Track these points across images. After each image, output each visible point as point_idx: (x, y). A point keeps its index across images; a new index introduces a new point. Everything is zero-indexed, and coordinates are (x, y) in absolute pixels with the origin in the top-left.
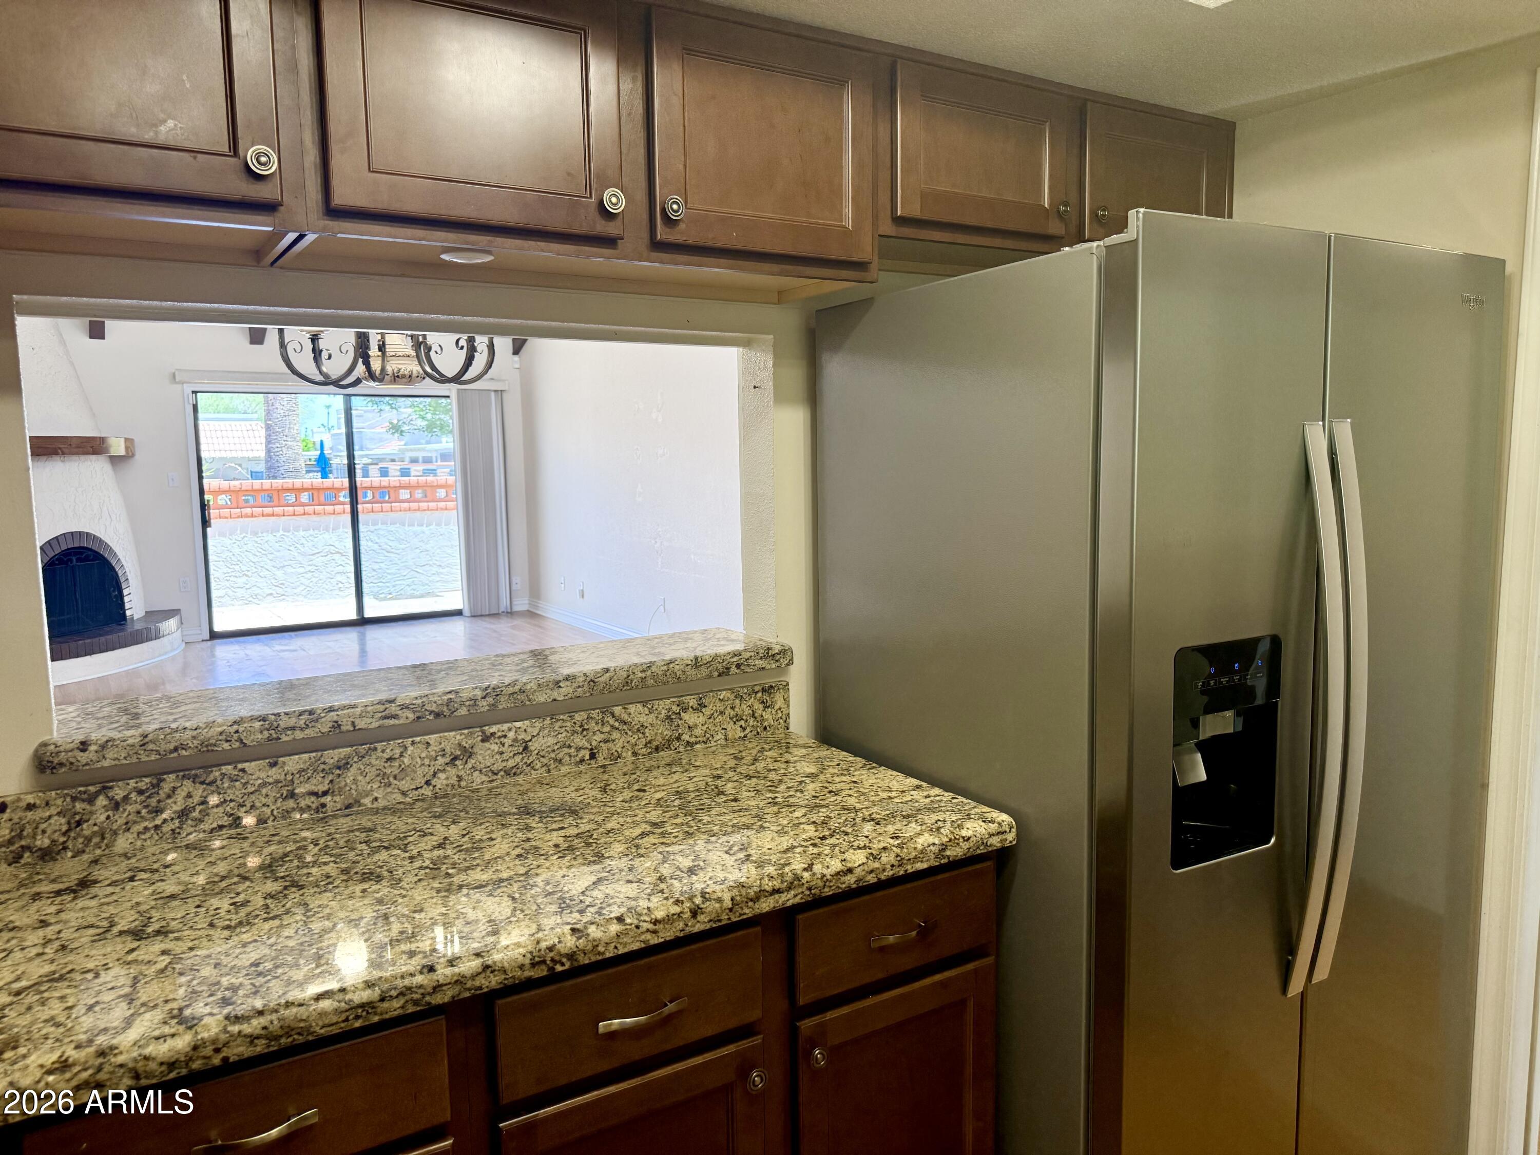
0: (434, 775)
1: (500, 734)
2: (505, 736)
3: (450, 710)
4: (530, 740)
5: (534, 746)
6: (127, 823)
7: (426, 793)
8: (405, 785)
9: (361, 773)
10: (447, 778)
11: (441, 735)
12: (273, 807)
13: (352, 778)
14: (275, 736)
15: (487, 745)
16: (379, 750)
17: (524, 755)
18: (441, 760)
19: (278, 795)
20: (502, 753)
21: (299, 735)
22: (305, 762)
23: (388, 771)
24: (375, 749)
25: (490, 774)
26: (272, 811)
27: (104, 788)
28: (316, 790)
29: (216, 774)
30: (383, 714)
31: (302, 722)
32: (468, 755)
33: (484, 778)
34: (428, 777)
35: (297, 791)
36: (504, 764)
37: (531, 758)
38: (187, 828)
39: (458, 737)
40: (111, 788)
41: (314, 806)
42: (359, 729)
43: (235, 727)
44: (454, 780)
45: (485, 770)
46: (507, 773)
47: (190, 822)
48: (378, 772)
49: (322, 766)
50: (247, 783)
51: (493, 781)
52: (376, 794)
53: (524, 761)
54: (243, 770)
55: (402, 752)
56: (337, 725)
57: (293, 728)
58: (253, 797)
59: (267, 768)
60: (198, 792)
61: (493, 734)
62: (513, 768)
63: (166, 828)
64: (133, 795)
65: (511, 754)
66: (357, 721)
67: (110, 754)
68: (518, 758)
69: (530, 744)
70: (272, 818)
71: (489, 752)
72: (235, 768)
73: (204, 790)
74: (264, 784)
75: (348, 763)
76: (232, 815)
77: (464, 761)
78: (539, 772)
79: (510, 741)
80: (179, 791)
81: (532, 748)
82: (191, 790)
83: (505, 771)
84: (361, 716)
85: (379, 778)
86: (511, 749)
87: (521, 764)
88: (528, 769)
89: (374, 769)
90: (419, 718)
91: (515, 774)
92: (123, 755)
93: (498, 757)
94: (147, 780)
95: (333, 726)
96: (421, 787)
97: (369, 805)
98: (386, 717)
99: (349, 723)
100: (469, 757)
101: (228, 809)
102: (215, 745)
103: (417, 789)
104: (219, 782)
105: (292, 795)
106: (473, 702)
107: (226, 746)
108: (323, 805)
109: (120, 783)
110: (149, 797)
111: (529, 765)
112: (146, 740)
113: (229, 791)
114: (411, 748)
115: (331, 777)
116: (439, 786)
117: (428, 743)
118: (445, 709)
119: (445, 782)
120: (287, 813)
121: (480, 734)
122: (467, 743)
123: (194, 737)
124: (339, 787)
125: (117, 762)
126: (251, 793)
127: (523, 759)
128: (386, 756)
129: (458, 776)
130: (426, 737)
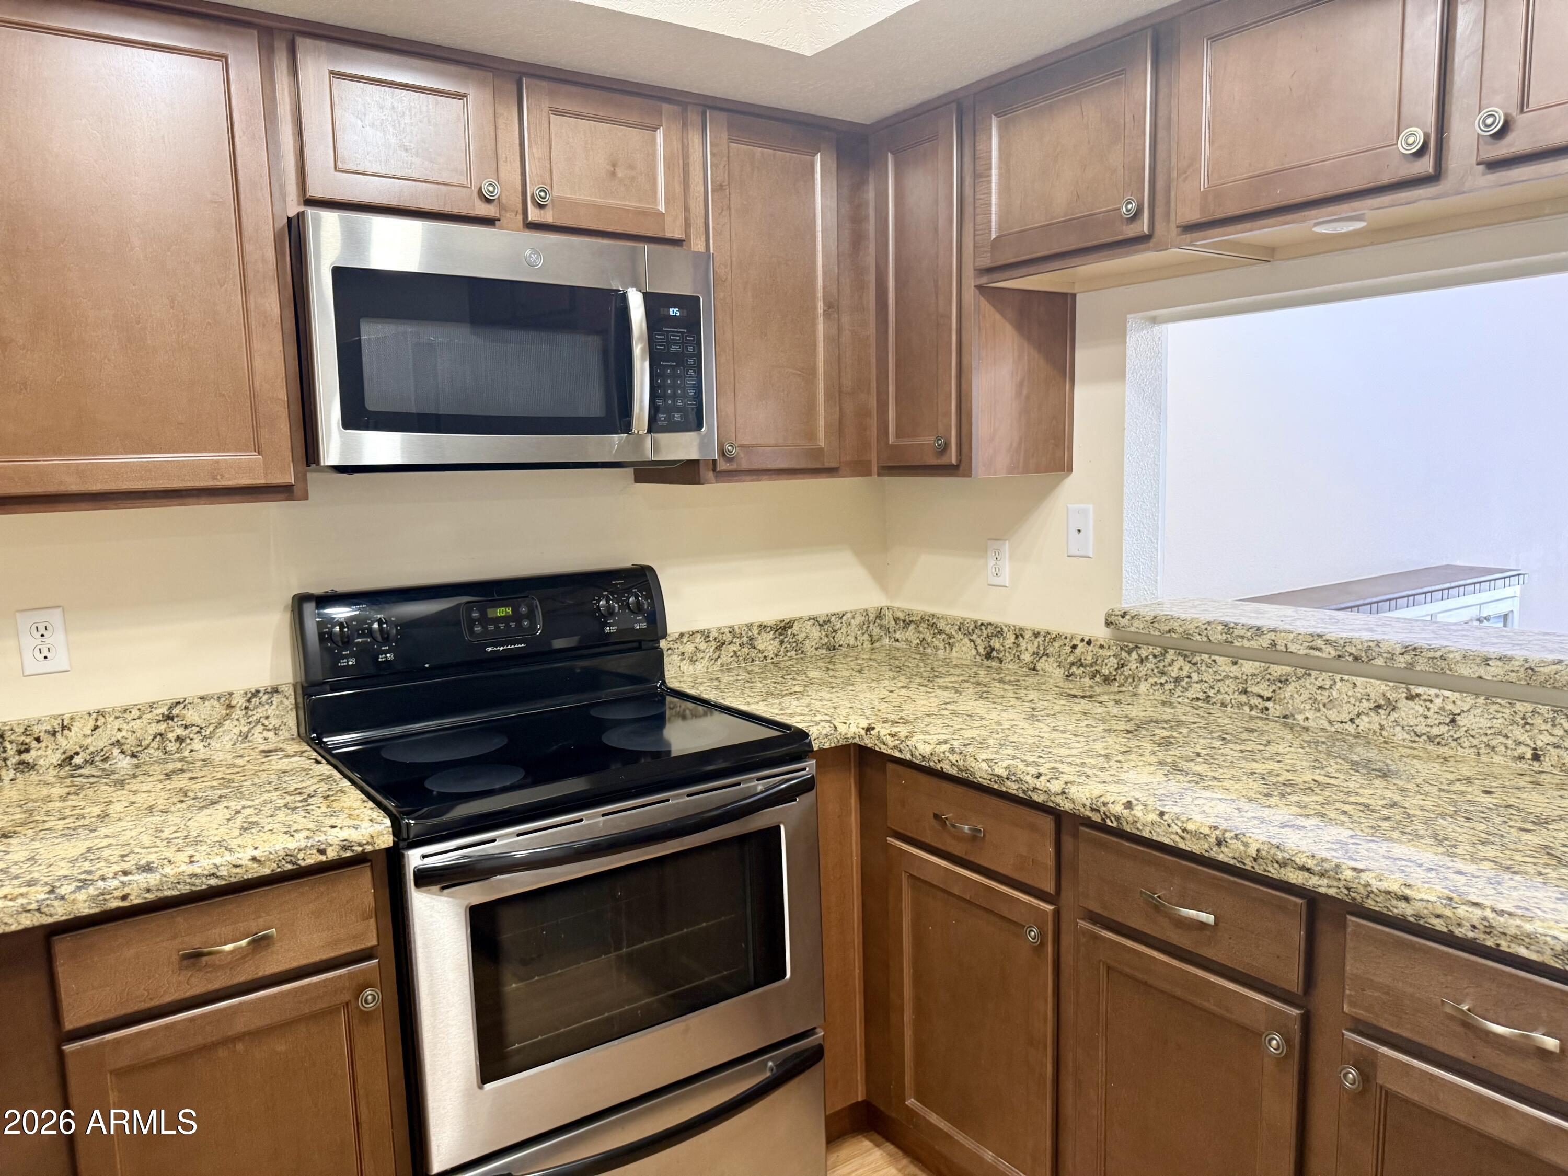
0: (1358, 715)
1: (1425, 697)
3: (1368, 657)
4: (1459, 714)
5: (1462, 721)
6: (1146, 675)
7: (1349, 729)
8: (1333, 715)
9: (1297, 692)
10: (1370, 723)
11: (1368, 680)
12: (1232, 697)
13: (1289, 694)
14: (1230, 640)
15: (1411, 703)
16: (1313, 677)
17: (1451, 727)
18: (1365, 704)
19: (1236, 689)
21: (1246, 643)
22: (1256, 669)
23: (1319, 698)
24: (1310, 675)
25: (1412, 734)
26: (1231, 699)
27: (1137, 647)
28: (1262, 694)
29: (1197, 659)
30: (1310, 644)
31: (1249, 634)
34: (1352, 716)
35: (1249, 690)
36: (1428, 729)
37: (1458, 733)
38: (1178, 692)
39: (1383, 687)
40: (1140, 648)
41: (1260, 707)
42: (1291, 652)
43: (1206, 626)
44: (1376, 727)
45: (1407, 728)
46: (1431, 739)
47: (1180, 688)
48: (1311, 696)
49: (1268, 676)
50: (1216, 672)
51: (1415, 741)
52: (1307, 715)
53: (1450, 734)
54: (1214, 661)
55: (1331, 685)
56: (1273, 644)
57: (1243, 637)
58: (1220, 684)
59: (1231, 665)
60: (1187, 668)
61: (1418, 695)
62: (1437, 736)
63: (1168, 687)
64: (1151, 657)
65: (1437, 722)
66: (1289, 645)
67: (1136, 623)
69: (1458, 718)
70: (1230, 705)
71: (1413, 711)
72: (1210, 657)
73: (1190, 668)
74: (1227, 677)
75: (1287, 680)
76: (1205, 692)
77: (1387, 712)
78: (1466, 750)
79: (1436, 708)
80: (1175, 663)
81: (1459, 723)
82: (1183, 665)
83: (1428, 737)
84: (1292, 641)
85: (1311, 702)
86: (1436, 716)
87: (1446, 735)
88: (1454, 744)
89: (1307, 692)
90: (1339, 656)
91: (1439, 743)
92: (1142, 626)
93: (1422, 719)
94: (1159, 649)
95: (1271, 644)
96: (1346, 722)
97: (1301, 722)
98: (1312, 648)
99: (1283, 645)
100: (1393, 710)
101: (1203, 687)
102: (1192, 635)
103: (1342, 722)
104: (1199, 665)
105: (1245, 692)
106: (1390, 655)
107: (1199, 637)
108: (1267, 709)
109: (1145, 647)
110: (1159, 661)
111: (1455, 740)
112: (1155, 620)
113: (1205, 674)
114: (1339, 684)
115: (1274, 687)
116: (1361, 727)
117: (1354, 683)
118: (1363, 654)
119: (1367, 725)
120: (1241, 704)
121: (1405, 690)
122: (1391, 695)
123: (1180, 626)
124: (1280, 698)
125: (1137, 630)
126: (1219, 681)
127: (1449, 731)
128: (1318, 683)
129: (1380, 724)
130: (1354, 678)
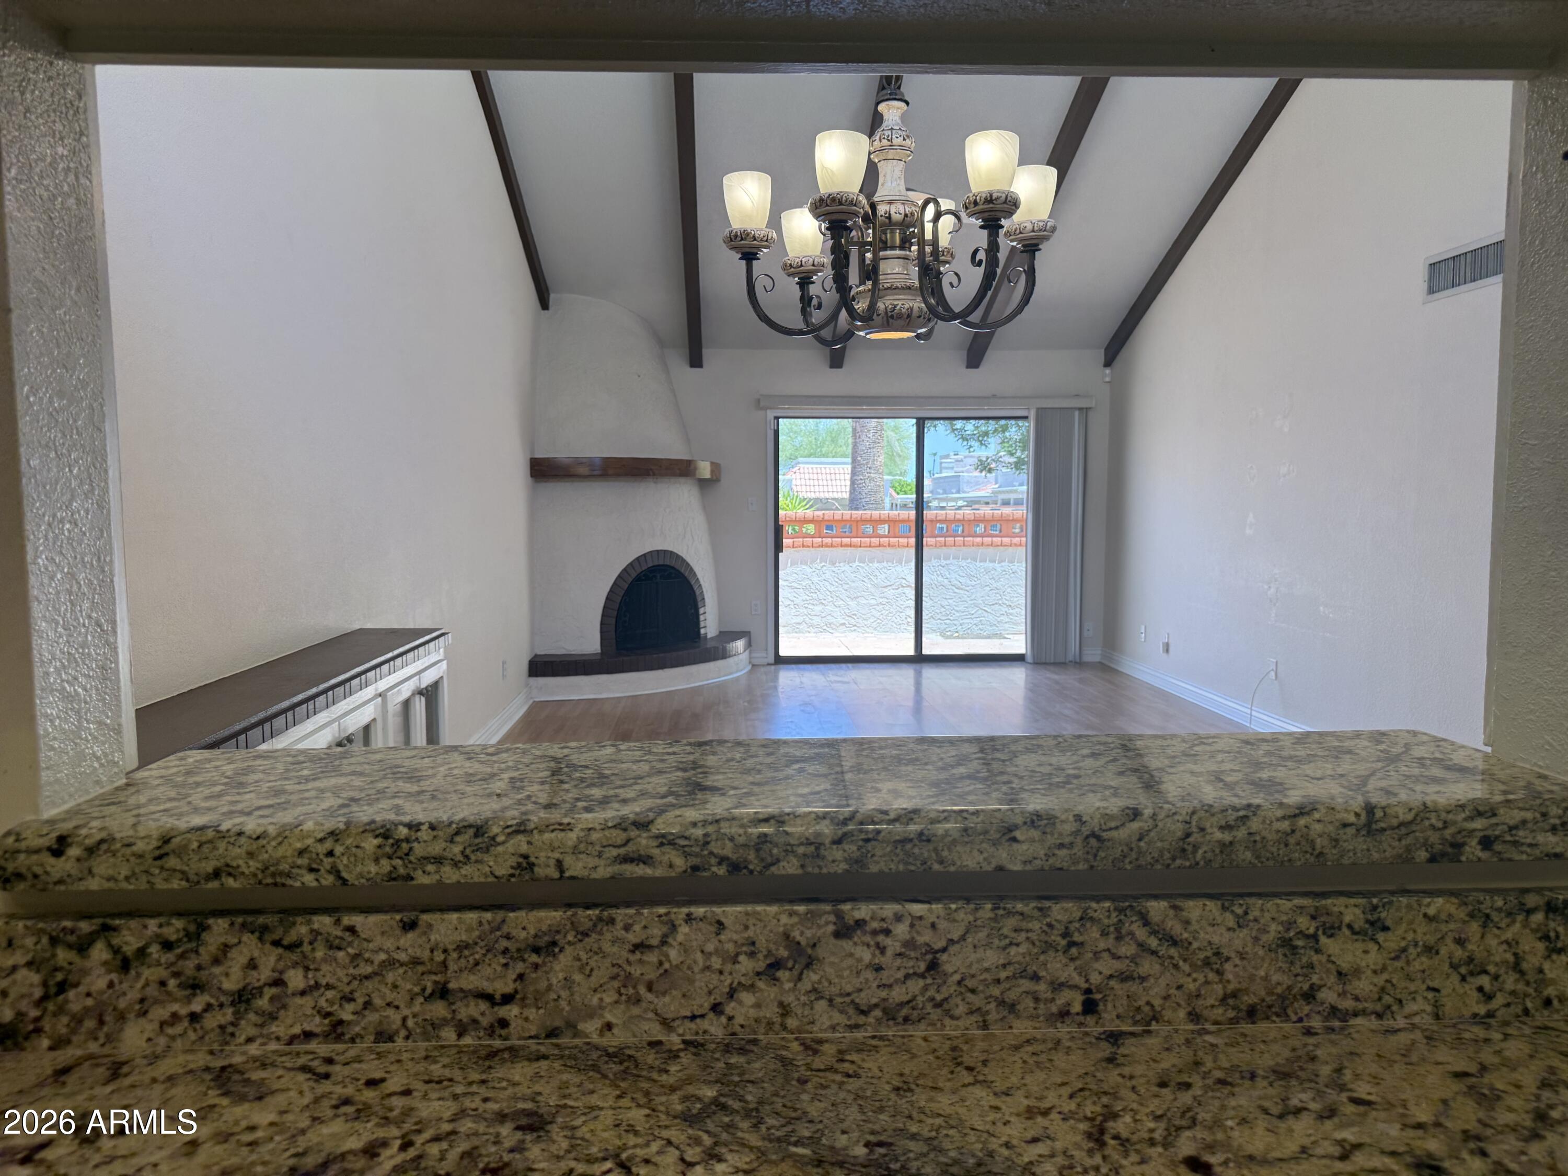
0: (731, 994)
1: (875, 925)
2: (887, 932)
3: (762, 860)
4: (944, 950)
5: (952, 963)
6: (142, 1001)
7: (712, 1030)
8: (670, 1005)
9: (581, 969)
10: (758, 1006)
11: (749, 908)
12: (406, 1012)
13: (561, 976)
14: (402, 871)
15: (846, 945)
16: (619, 925)
17: (929, 981)
18: (746, 965)
19: (417, 989)
20: (878, 969)
21: (450, 875)
22: (470, 930)
23: (636, 971)
24: (612, 921)
25: (851, 1011)
26: (404, 1019)
27: (106, 928)
28: (490, 991)
29: (301, 930)
30: (622, 851)
31: (457, 849)
32: (804, 961)
33: (838, 1018)
34: (717, 997)
35: (452, 985)
36: (883, 994)
37: (944, 989)
38: (247, 1029)
39: (784, 919)
40: (115, 929)
41: (485, 1022)
42: (573, 878)
43: (328, 845)
44: (771, 1012)
45: (840, 1000)
46: (890, 1014)
47: (252, 1016)
48: (616, 970)
49: (504, 943)
50: (358, 956)
51: (857, 1026)
52: (609, 1017)
53: (928, 994)
54: (351, 930)
55: (665, 936)
56: (526, 864)
57: (438, 860)
58: (369, 985)
59: (398, 932)
60: (269, 960)
61: (860, 923)
62: (902, 1005)
63: (212, 1021)
64: (154, 949)
65: (900, 975)
66: (568, 861)
67: (103, 866)
68: (915, 986)
69: (944, 957)
70: (403, 1033)
71: (850, 961)
72: (338, 922)
73: (280, 958)
74: (391, 963)
75: (554, 943)
76: (328, 1014)
77: (796, 973)
78: (960, 1023)
79: (898, 944)
80: (233, 954)
81: (949, 968)
82: (256, 954)
83: (885, 1011)
84: (575, 851)
85: (616, 984)
86: (898, 962)
87: (920, 999)
88: (935, 1014)
89: (607, 962)
90: (695, 868)
91: (906, 1019)
92: (124, 872)
93: (869, 975)
94: (178, 923)
95: (519, 864)
96: (702, 1016)
97: (595, 1039)
98: (627, 859)
99: (552, 862)
100: (808, 966)
101: (322, 1003)
102: (288, 875)
103: (693, 1018)
104: (306, 948)
105: (442, 992)
106: (812, 848)
107: (309, 879)
108: (503, 1023)
109: (133, 923)
110: (182, 956)
111: (938, 1005)
112: (167, 848)
113: (325, 968)
114: (684, 929)
115: (520, 967)
116: (739, 1020)
117: (720, 923)
118: (752, 856)
119: (753, 1013)
120: (435, 1025)
121: (832, 918)
122: (802, 933)
123: (251, 855)
124: (537, 991)
125: (111, 885)
126: (367, 977)
127: (926, 988)
128: (632, 938)
129: (781, 1004)
130: (718, 910)
